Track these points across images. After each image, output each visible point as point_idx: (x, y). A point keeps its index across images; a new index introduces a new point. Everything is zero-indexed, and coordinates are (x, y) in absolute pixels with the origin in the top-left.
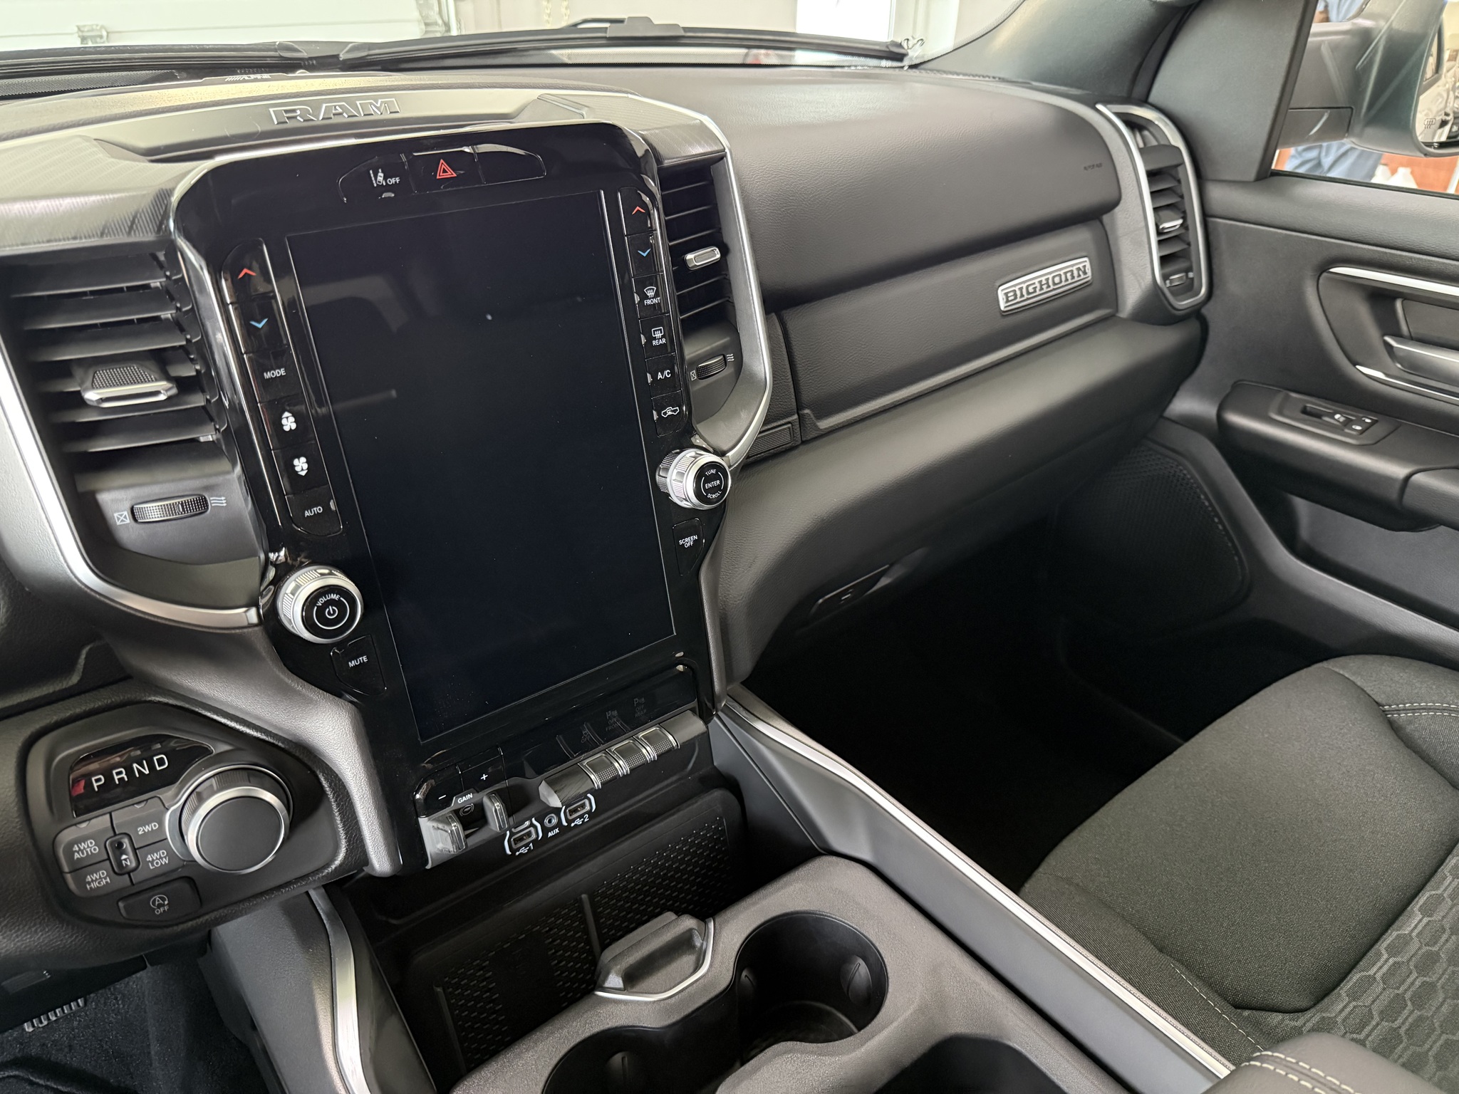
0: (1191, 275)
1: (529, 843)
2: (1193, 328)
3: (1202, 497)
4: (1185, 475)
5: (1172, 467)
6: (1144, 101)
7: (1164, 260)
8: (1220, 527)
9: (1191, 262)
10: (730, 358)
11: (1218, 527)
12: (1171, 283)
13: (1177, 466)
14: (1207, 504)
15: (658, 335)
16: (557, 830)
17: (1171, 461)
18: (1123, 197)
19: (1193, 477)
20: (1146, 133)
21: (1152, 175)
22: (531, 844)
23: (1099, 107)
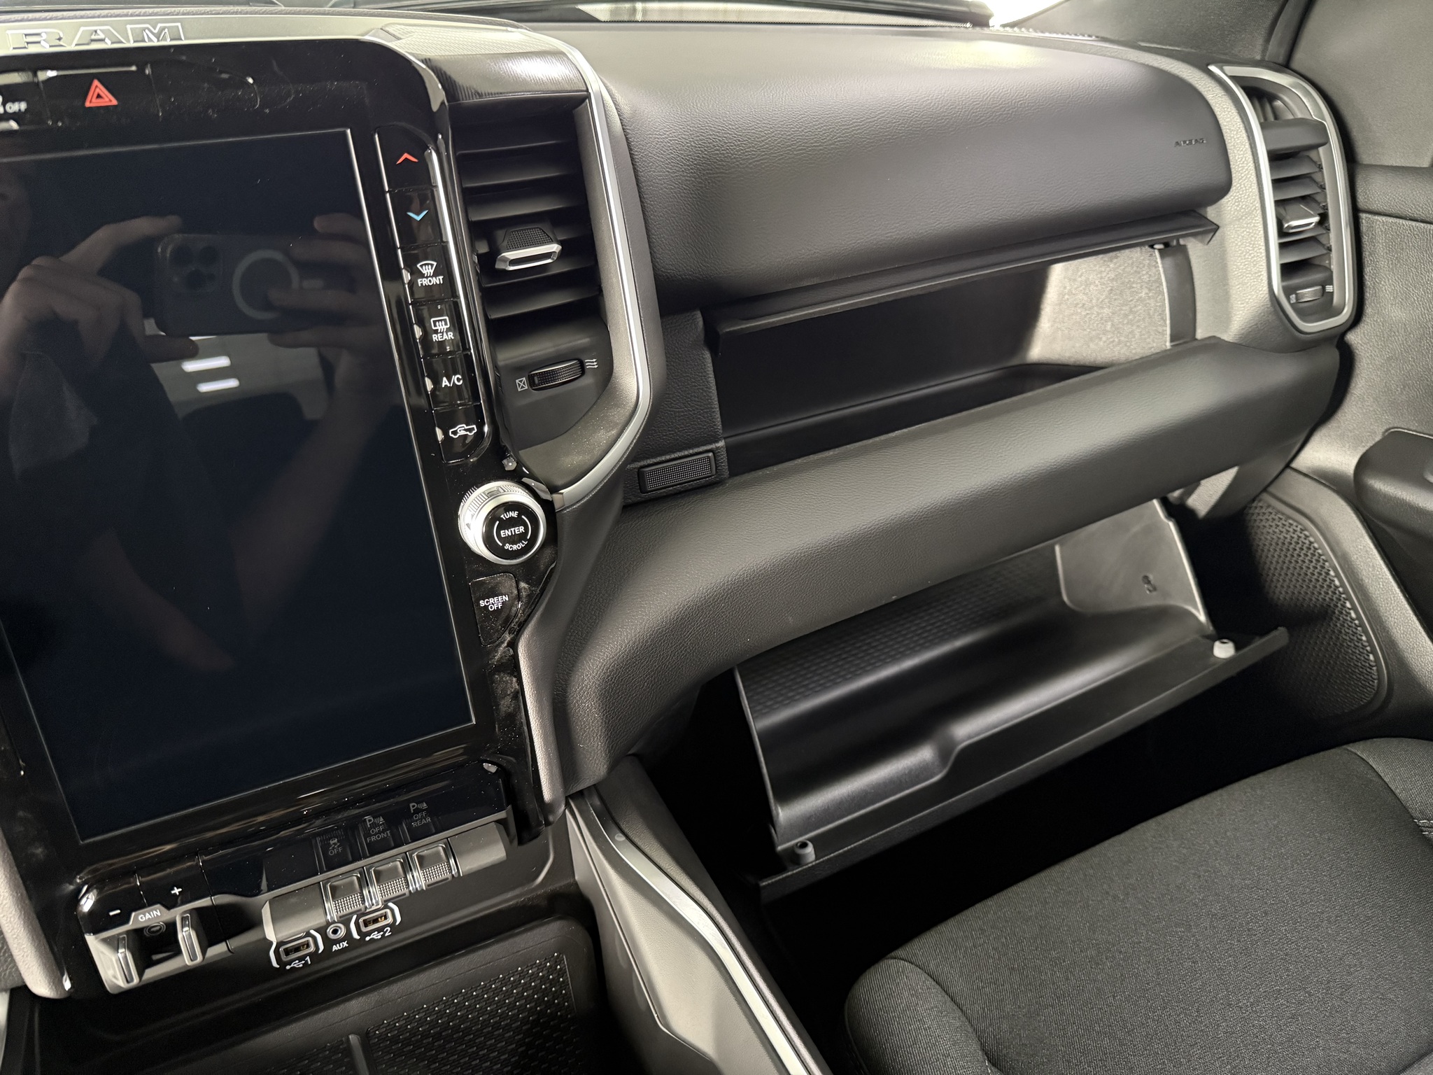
0: (1329, 288)
1: (305, 956)
2: (1331, 357)
3: (1332, 573)
4: (1311, 543)
5: (1295, 531)
6: (1285, 66)
7: (1288, 270)
8: (1353, 615)
9: (1332, 272)
10: (592, 364)
11: (1350, 613)
12: (1297, 299)
13: (1302, 530)
14: (1337, 583)
15: (441, 327)
16: (345, 944)
17: (1295, 524)
18: (1234, 183)
19: (1321, 547)
20: (1278, 103)
21: (1277, 158)
22: (308, 958)
23: (1213, 68)
